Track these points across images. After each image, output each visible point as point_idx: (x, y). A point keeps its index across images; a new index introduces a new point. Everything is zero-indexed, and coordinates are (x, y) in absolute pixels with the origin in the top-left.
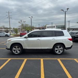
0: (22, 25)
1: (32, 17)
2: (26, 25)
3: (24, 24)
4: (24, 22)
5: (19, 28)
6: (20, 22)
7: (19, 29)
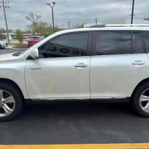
0: (35, 24)
1: (54, 3)
2: (42, 23)
3: (38, 21)
4: (38, 17)
5: (28, 29)
6: (30, 18)
7: (29, 32)
